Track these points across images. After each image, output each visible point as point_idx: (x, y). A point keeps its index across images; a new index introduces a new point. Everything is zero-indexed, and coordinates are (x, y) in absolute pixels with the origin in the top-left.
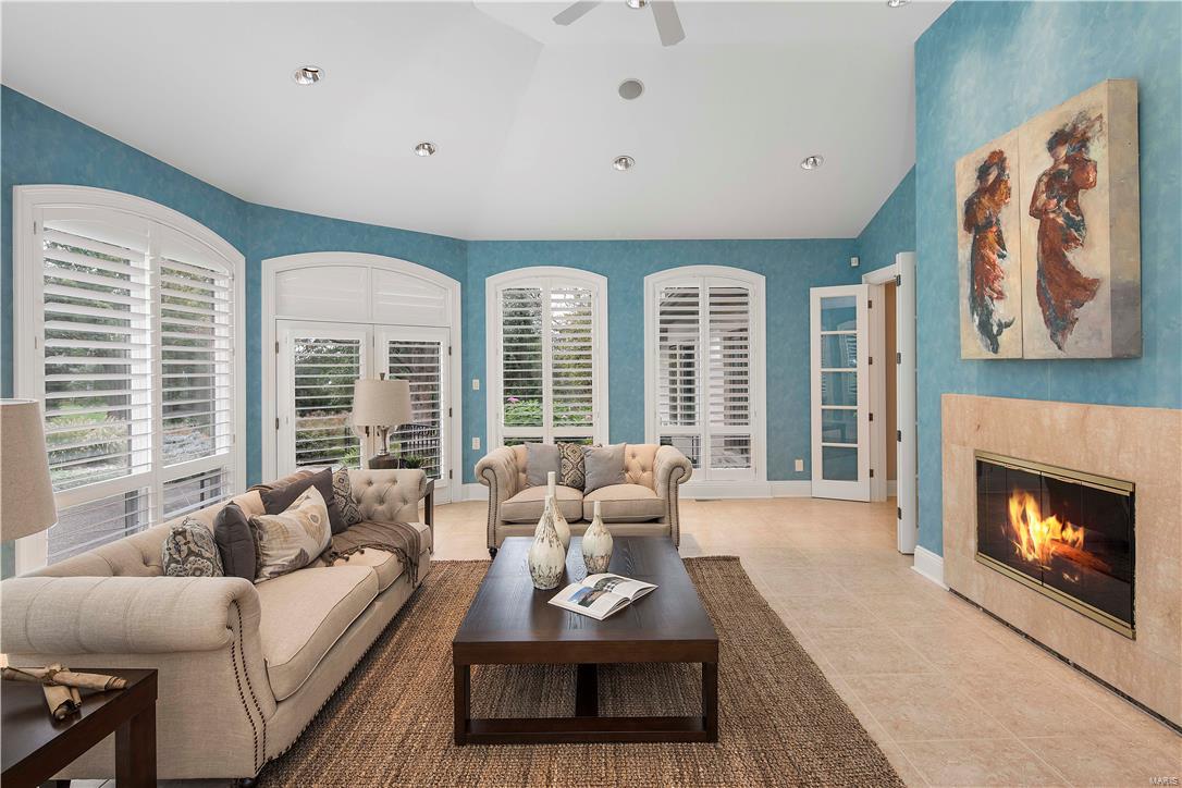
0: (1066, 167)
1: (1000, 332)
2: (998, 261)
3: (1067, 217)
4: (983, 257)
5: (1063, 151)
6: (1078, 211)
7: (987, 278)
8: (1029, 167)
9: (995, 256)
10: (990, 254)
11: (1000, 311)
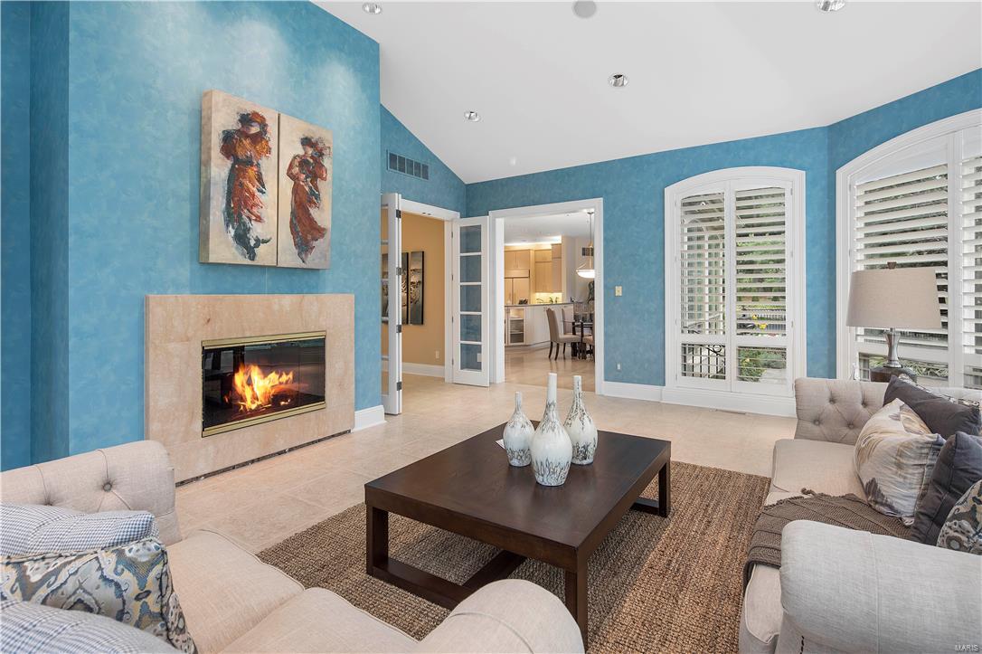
0: (311, 161)
1: (257, 245)
2: (257, 194)
3: (310, 188)
4: (241, 184)
5: (310, 151)
6: (317, 188)
7: (246, 203)
8: (286, 147)
9: (255, 189)
10: (250, 185)
11: (257, 230)
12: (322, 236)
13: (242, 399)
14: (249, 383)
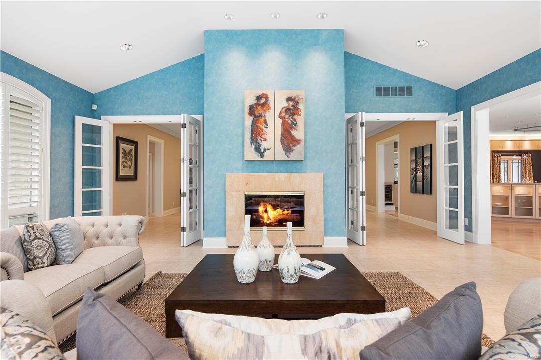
0: (292, 108)
1: (264, 152)
2: (264, 129)
3: (292, 121)
4: (257, 126)
5: (291, 103)
6: (295, 120)
7: (259, 133)
8: (279, 103)
9: (263, 127)
10: (261, 126)
11: (264, 145)
12: (299, 144)
13: (262, 218)
14: (266, 211)
